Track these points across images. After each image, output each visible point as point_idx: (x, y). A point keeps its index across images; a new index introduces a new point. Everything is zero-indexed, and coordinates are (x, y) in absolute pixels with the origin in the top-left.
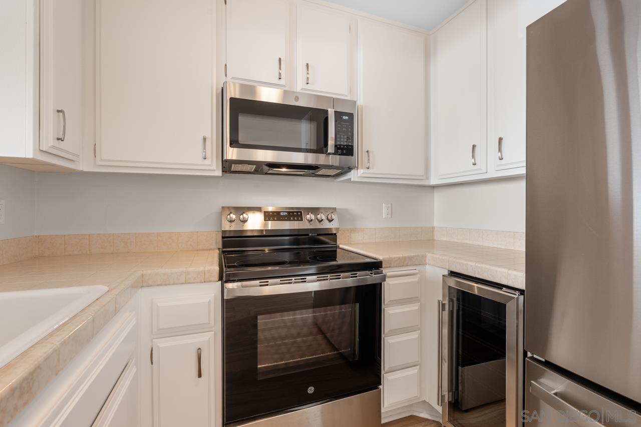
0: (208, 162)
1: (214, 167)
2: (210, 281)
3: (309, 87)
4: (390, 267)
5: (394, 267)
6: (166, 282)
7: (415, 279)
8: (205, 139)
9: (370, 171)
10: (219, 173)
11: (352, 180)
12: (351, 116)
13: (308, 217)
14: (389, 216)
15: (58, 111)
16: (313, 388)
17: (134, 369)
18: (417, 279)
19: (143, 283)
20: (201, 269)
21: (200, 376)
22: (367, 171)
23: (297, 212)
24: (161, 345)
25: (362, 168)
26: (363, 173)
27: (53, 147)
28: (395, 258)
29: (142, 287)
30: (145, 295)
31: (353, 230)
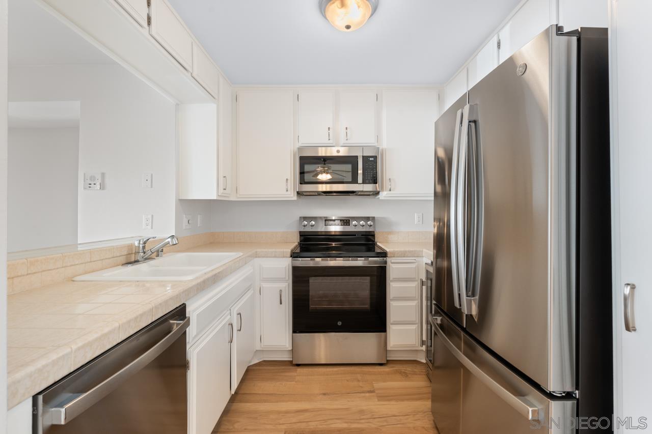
0: (289, 192)
1: (292, 196)
2: (287, 257)
3: (348, 142)
4: (394, 257)
5: (397, 257)
6: (266, 256)
7: (413, 266)
8: (287, 179)
9: (392, 192)
10: (295, 198)
11: (380, 199)
12: (375, 157)
13: (354, 223)
14: (421, 222)
15: (224, 177)
16: (341, 323)
17: (252, 292)
18: (414, 266)
19: (256, 256)
20: (282, 250)
21: (281, 303)
22: (390, 192)
23: (347, 220)
24: (264, 285)
25: (386, 191)
26: (387, 194)
27: (223, 193)
28: (397, 251)
29: (256, 257)
30: (257, 261)
31: (390, 233)
